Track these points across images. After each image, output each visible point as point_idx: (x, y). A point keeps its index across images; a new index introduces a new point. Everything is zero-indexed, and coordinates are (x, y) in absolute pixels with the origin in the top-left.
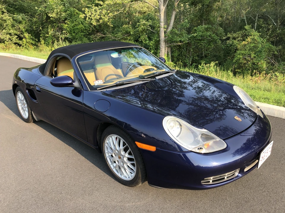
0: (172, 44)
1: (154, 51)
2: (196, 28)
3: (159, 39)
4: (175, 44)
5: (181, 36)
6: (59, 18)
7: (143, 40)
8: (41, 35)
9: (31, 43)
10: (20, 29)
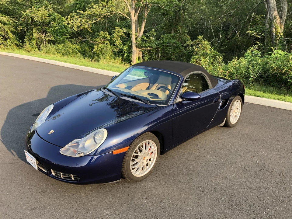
0: (143, 49)
1: (128, 54)
2: (163, 36)
3: (131, 44)
4: (145, 49)
5: (150, 42)
6: (44, 22)
7: (118, 45)
8: (25, 37)
9: (15, 44)
10: (5, 30)
